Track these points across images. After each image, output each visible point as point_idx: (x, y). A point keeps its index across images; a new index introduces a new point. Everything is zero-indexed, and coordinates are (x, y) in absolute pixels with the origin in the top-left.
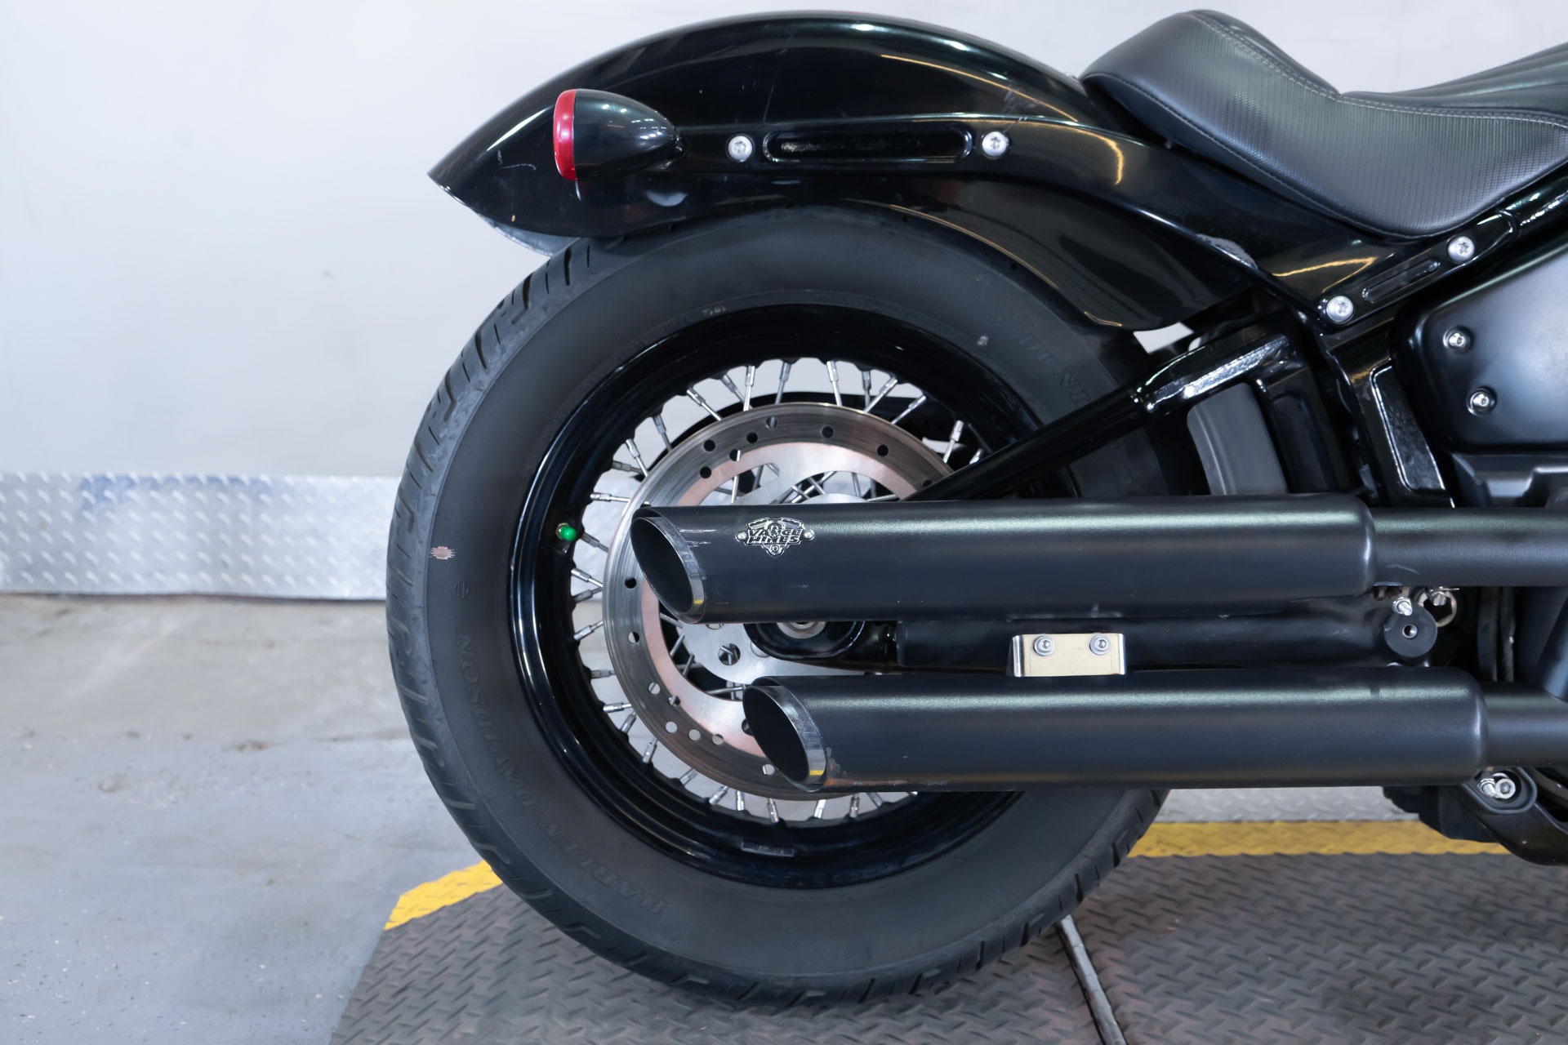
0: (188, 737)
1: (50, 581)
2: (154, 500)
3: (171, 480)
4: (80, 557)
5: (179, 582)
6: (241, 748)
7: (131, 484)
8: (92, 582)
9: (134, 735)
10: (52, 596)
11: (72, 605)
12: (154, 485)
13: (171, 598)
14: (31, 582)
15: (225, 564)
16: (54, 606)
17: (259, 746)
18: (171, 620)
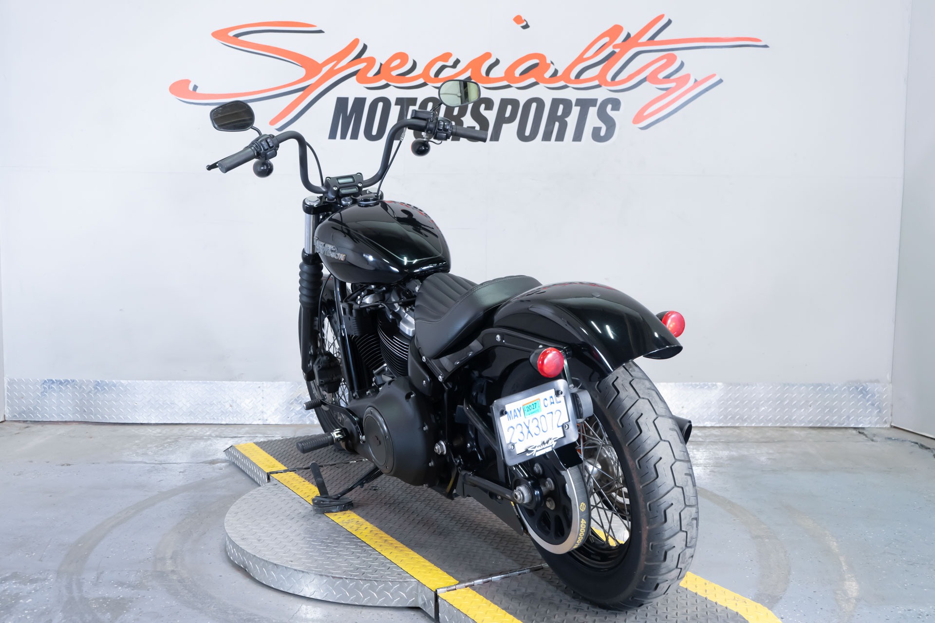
0: (48, 462)
1: (25, 417)
2: (60, 388)
3: (66, 381)
4: (35, 408)
5: (70, 417)
6: (63, 465)
7: (53, 382)
8: (39, 418)
9: (31, 462)
10: (25, 422)
11: (30, 425)
12: (61, 383)
13: (66, 422)
14: (18, 418)
15: (85, 411)
16: (25, 425)
17: (69, 465)
18: (62, 430)
